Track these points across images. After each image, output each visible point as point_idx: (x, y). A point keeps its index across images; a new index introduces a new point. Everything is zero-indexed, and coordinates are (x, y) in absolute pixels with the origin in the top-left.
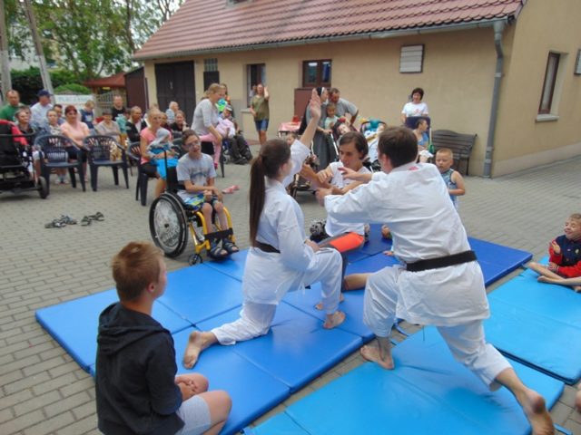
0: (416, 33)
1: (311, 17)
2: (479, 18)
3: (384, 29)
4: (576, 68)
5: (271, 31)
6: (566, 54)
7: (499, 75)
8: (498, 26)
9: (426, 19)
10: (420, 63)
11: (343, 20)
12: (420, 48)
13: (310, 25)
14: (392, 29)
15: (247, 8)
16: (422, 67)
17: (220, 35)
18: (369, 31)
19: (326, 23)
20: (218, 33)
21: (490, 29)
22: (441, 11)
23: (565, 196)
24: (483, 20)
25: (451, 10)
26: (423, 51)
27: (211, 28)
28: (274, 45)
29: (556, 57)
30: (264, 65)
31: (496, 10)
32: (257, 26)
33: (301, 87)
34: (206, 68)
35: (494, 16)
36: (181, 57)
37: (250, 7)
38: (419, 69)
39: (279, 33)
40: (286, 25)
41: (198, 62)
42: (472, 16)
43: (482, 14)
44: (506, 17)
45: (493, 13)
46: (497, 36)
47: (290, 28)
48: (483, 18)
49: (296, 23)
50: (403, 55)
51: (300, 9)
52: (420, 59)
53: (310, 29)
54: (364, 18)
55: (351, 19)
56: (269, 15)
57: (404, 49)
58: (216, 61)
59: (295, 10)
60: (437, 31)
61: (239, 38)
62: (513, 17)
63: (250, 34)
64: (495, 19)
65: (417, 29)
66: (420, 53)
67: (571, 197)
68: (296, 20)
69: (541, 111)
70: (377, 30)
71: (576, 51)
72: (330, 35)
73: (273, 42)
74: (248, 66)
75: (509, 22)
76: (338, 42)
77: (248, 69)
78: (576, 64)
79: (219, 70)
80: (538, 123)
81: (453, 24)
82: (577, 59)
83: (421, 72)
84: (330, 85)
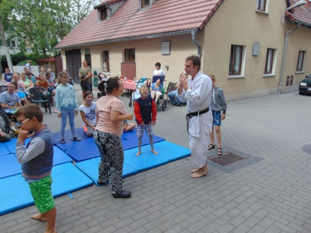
1: (126, 28)
2: (186, 29)
3: (151, 34)
4: (253, 53)
5: (110, 34)
6: (245, 46)
8: (193, 33)
9: (168, 29)
11: (138, 30)
12: (169, 43)
13: (125, 32)
14: (154, 34)
15: (105, 23)
16: (170, 52)
17: (90, 37)
18: (146, 35)
19: (131, 31)
20: (90, 35)
21: (190, 35)
22: (174, 26)
25: (177, 25)
26: (170, 44)
27: (88, 33)
28: (109, 42)
30: (108, 51)
31: (192, 26)
32: (105, 32)
33: (124, 62)
34: (86, 52)
35: (192, 28)
36: (74, 47)
37: (106, 23)
38: (169, 53)
39: (112, 35)
40: (116, 32)
41: (82, 50)
42: (184, 28)
43: (188, 27)
44: (196, 29)
46: (193, 38)
48: (188, 29)
49: (120, 31)
50: (162, 46)
51: (124, 24)
52: (169, 48)
53: (124, 34)
54: (145, 29)
55: (141, 29)
56: (112, 27)
57: (163, 43)
59: (122, 24)
61: (97, 38)
62: (199, 29)
63: (102, 36)
64: (192, 30)
65: (164, 34)
66: (169, 45)
68: (120, 29)
70: (148, 35)
71: (252, 44)
74: (103, 51)
75: (198, 31)
77: (103, 53)
78: (253, 51)
79: (91, 53)
80: (229, 79)
81: (177, 32)
82: (253, 48)
83: (170, 54)
84: (134, 61)
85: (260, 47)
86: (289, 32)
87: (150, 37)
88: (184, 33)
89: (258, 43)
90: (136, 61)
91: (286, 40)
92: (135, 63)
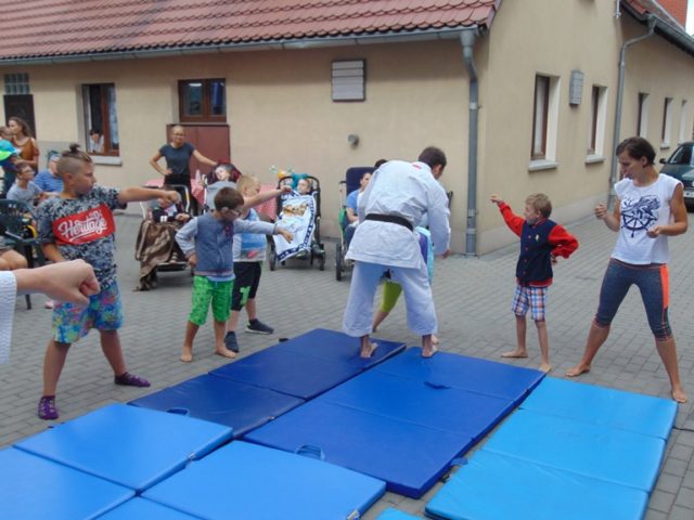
0: (352, 42)
1: (188, 13)
2: (439, 25)
3: (304, 36)
4: (571, 97)
5: (121, 31)
6: (557, 78)
7: (473, 106)
8: (467, 37)
9: (365, 23)
10: (362, 86)
11: (240, 20)
12: (360, 64)
13: (187, 25)
14: (316, 35)
16: (364, 92)
17: (32, 35)
18: (282, 37)
19: (212, 22)
21: (456, 42)
22: (386, 13)
23: (577, 277)
24: (445, 29)
25: (399, 12)
26: (365, 69)
27: (14, 24)
28: (128, 55)
29: (545, 83)
30: (112, 85)
31: (461, 16)
33: (177, 121)
34: (8, 89)
35: (460, 24)
38: (361, 97)
39: (136, 35)
40: (147, 23)
42: (430, 21)
43: (444, 20)
44: (475, 26)
45: (458, 19)
46: (467, 52)
47: (153, 28)
48: (445, 25)
49: (163, 21)
50: (335, 73)
52: (361, 80)
53: (187, 30)
54: (272, 16)
55: (252, 19)
57: (336, 65)
58: (27, 78)
60: (382, 41)
61: (65, 41)
62: (484, 26)
63: (86, 35)
64: (460, 27)
65: (353, 36)
66: (361, 72)
67: (586, 279)
68: (163, 16)
69: (533, 156)
70: (293, 37)
71: (569, 74)
72: (220, 42)
73: (125, 50)
74: (84, 86)
75: (480, 32)
76: (233, 53)
77: (83, 91)
78: (571, 92)
79: (31, 92)
80: (532, 172)
81: (403, 32)
82: (571, 85)
83: (363, 100)
84: (225, 119)
85: (582, 80)
86: (628, 43)
87: (301, 45)
88: (435, 37)
89: (579, 72)
90: (229, 121)
91: (623, 64)
92: (227, 126)
